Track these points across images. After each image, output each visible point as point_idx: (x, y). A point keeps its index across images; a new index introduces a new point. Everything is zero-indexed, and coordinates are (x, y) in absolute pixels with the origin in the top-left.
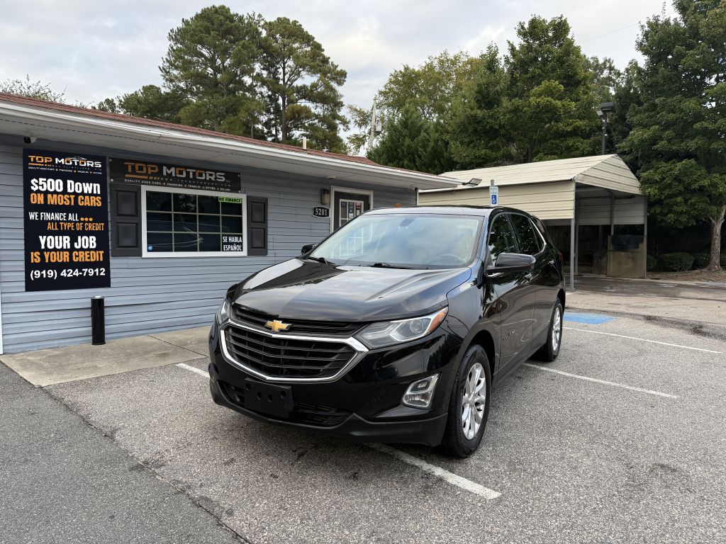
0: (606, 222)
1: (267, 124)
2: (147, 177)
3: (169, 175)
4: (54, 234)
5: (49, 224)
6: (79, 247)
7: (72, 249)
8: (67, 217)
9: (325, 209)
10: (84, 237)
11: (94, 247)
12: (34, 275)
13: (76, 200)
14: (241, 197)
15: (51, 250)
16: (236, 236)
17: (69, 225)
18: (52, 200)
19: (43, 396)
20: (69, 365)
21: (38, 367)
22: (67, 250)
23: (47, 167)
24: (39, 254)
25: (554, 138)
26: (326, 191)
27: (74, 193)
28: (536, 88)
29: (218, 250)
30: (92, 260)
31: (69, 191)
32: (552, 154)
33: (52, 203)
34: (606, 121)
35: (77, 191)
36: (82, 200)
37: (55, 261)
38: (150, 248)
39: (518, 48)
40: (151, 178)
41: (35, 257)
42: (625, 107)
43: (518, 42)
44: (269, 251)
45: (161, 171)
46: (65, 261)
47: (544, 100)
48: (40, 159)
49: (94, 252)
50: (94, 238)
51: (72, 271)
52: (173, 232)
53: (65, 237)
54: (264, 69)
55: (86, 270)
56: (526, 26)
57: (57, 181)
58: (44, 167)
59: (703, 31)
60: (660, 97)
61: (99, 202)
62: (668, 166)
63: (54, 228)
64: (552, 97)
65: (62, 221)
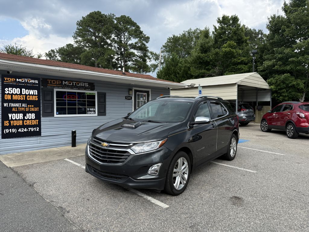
0: (254, 100)
1: (117, 59)
2: (56, 85)
3: (65, 85)
4: (15, 113)
5: (13, 108)
6: (27, 118)
7: (24, 119)
8: (22, 105)
9: (130, 96)
10: (29, 114)
11: (34, 118)
12: (6, 131)
13: (26, 97)
14: (95, 93)
15: (14, 120)
16: (93, 108)
17: (23, 109)
18: (15, 98)
19: (11, 170)
20: (23, 159)
21: (11, 160)
22: (21, 120)
23: (13, 83)
24: (8, 122)
25: (233, 65)
26: (131, 90)
27: (25, 94)
28: (225, 45)
29: (85, 114)
30: (33, 124)
31: (23, 93)
32: (232, 72)
33: (15, 99)
34: (254, 58)
35: (26, 93)
36: (28, 98)
37: (15, 125)
38: (58, 113)
39: (218, 28)
40: (58, 86)
41: (6, 123)
42: (263, 52)
43: (218, 25)
44: (106, 114)
45: (62, 83)
46: (20, 125)
47: (228, 49)
48: (9, 79)
49: (34, 121)
50: (34, 114)
51: (23, 129)
52: (67, 107)
53: (20, 114)
54: (115, 36)
55: (30, 128)
56: (221, 19)
57: (17, 89)
58: (11, 83)
59: (292, 21)
60: (276, 48)
61: (37, 98)
62: (279, 77)
63: (16, 110)
64: (232, 48)
65: (19, 107)
